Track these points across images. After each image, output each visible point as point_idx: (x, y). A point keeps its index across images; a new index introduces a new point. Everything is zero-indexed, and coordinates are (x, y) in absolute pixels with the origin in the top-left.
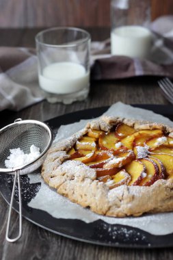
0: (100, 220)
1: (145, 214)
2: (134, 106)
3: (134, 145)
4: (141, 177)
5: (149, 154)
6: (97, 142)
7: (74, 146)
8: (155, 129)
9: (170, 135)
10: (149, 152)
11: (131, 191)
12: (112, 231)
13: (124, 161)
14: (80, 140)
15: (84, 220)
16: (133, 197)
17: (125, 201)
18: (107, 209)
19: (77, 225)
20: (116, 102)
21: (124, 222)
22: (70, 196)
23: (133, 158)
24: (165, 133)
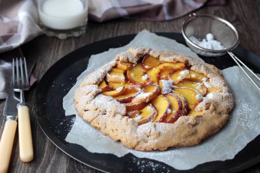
0: (130, 154)
1: (169, 149)
2: (159, 34)
3: (159, 78)
4: (166, 113)
5: (173, 89)
6: (125, 74)
7: (105, 79)
8: (178, 62)
9: (192, 68)
10: (173, 86)
11: (157, 128)
12: (141, 164)
13: (150, 96)
14: (110, 72)
15: (116, 154)
16: (159, 134)
17: (152, 137)
18: (136, 144)
19: (110, 158)
20: (141, 30)
21: (151, 156)
22: (102, 130)
23: (158, 93)
24: (187, 66)
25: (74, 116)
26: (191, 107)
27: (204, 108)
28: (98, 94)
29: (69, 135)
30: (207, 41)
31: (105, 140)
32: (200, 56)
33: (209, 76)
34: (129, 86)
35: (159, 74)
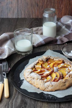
0: (42, 92)
1: (56, 91)
2: (54, 51)
3: (53, 67)
4: (55, 78)
5: (58, 70)
6: (41, 65)
7: (34, 67)
8: (60, 61)
9: (65, 63)
11: (52, 83)
12: (46, 96)
13: (50, 73)
14: (36, 64)
15: (37, 92)
16: (52, 85)
17: (50, 87)
18: (44, 89)
19: (35, 94)
20: (48, 50)
21: (50, 93)
22: (33, 84)
23: (53, 72)
24: (63, 62)
25: (24, 80)
26: (64, 76)
27: (68, 76)
28: (32, 72)
29: (22, 86)
30: (71, 53)
31: (34, 88)
32: (68, 58)
33: (71, 65)
34: (43, 69)
35: (54, 65)
